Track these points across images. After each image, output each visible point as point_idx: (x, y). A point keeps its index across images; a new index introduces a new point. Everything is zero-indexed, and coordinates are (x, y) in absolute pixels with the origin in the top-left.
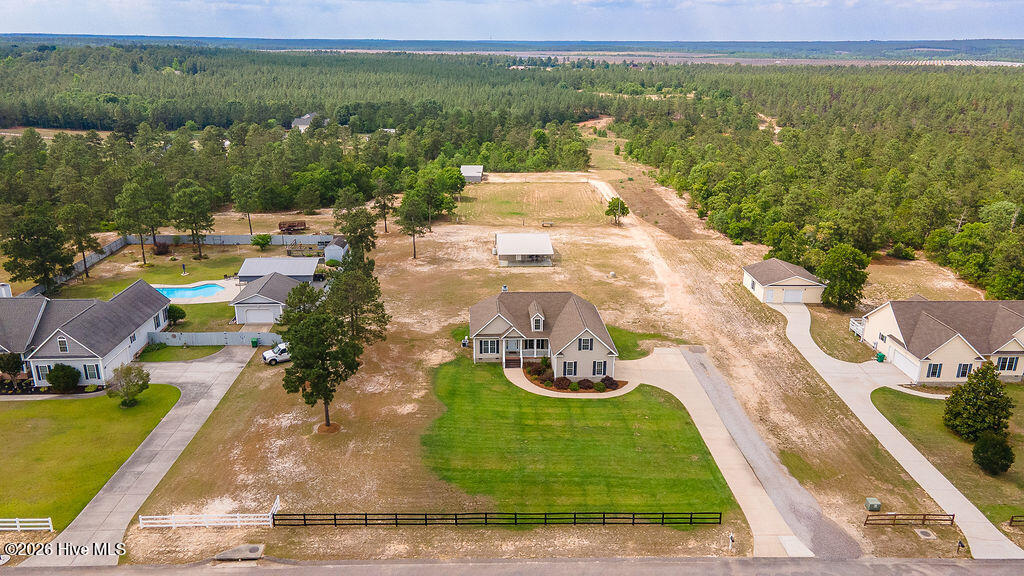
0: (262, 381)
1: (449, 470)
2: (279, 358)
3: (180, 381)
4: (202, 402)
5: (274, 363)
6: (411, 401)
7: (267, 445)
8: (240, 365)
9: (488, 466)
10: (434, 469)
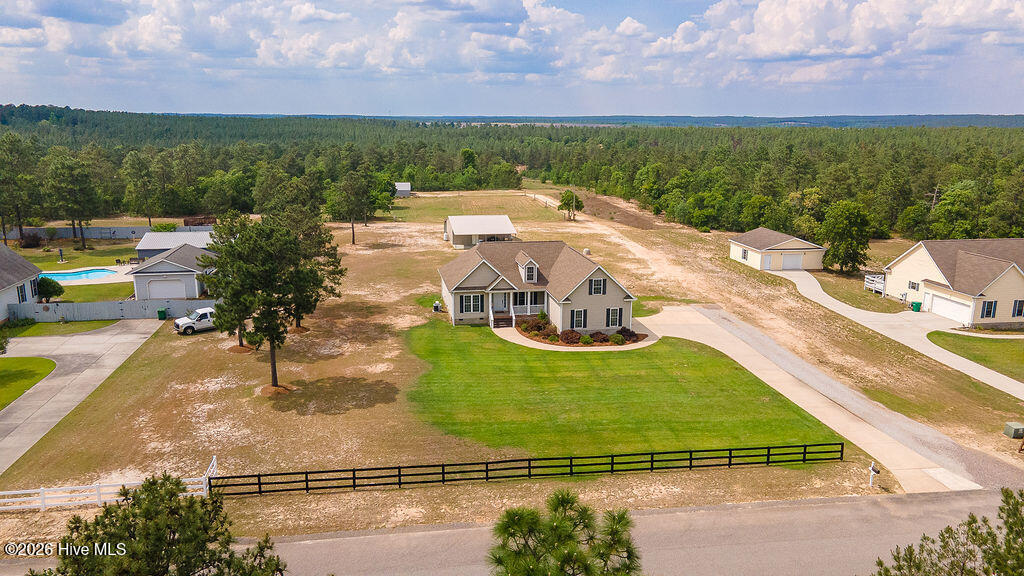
0: (174, 349)
1: (454, 424)
2: (197, 326)
3: (54, 354)
4: (88, 373)
5: (190, 331)
6: (383, 361)
7: (189, 410)
8: (143, 336)
9: (507, 418)
10: (434, 424)
